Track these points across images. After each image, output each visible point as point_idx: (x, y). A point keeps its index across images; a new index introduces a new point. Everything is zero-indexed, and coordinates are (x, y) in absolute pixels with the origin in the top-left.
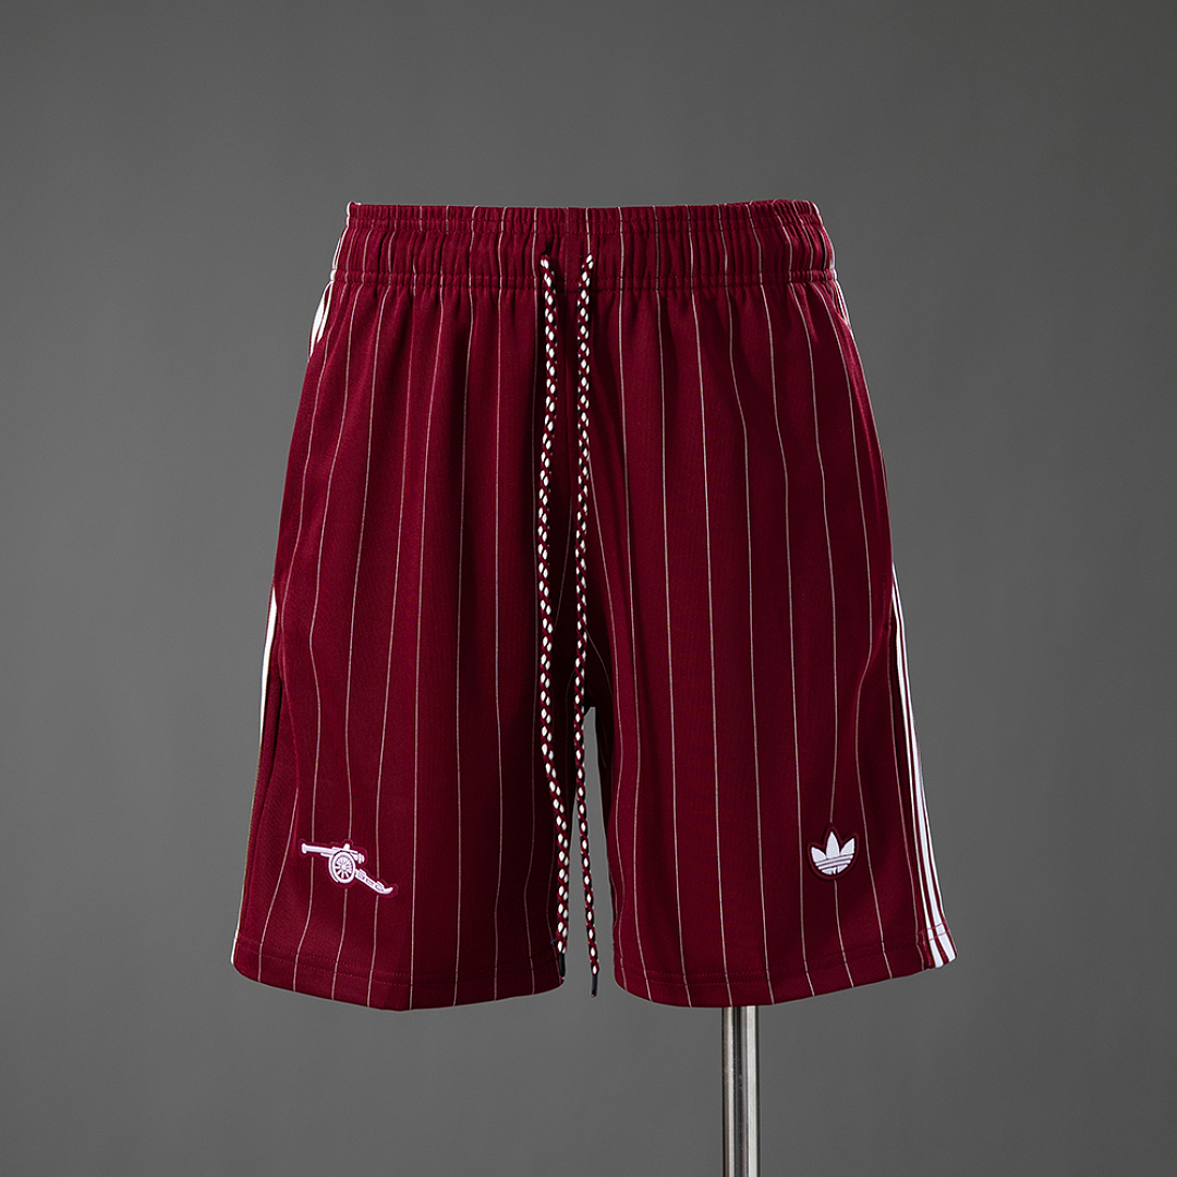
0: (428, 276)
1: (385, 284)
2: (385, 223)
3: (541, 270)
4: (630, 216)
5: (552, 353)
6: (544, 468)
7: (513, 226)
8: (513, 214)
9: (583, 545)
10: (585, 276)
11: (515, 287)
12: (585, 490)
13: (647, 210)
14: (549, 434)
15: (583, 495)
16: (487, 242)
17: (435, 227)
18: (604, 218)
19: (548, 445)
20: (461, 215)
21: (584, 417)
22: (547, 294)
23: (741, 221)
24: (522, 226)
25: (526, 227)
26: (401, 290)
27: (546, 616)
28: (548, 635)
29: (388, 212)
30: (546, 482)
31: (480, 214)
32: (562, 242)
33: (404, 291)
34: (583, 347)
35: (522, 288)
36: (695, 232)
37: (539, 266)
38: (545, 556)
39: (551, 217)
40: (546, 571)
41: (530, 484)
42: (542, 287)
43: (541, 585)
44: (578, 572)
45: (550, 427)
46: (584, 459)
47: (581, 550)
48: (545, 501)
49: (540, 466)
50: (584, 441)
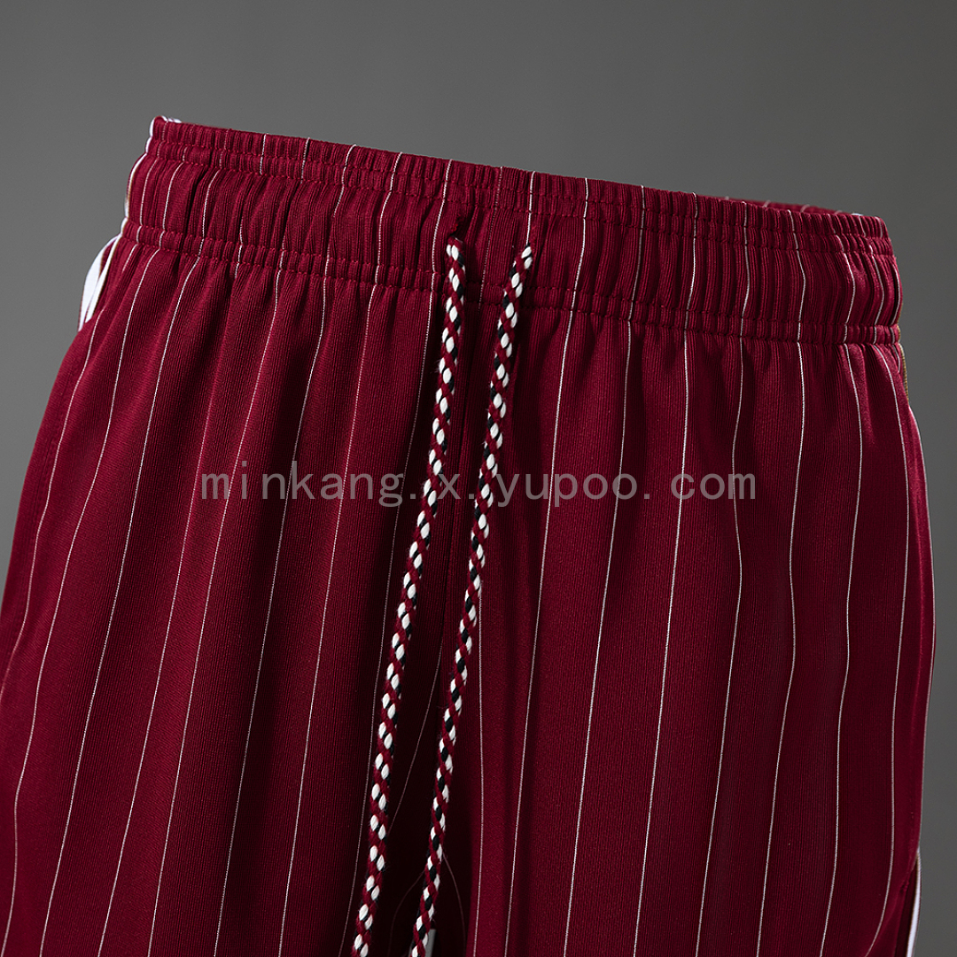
0: (261, 249)
1: (192, 254)
2: (204, 155)
3: (445, 262)
4: (602, 194)
5: (444, 406)
6: (406, 599)
7: (408, 183)
8: (412, 167)
9: (452, 734)
10: (515, 279)
11: (398, 285)
12: (469, 644)
13: (630, 190)
14: (422, 543)
15: (464, 653)
16: (364, 205)
17: (283, 171)
18: (559, 191)
19: (417, 562)
20: (327, 157)
21: (482, 522)
22: (449, 302)
23: (778, 236)
24: (423, 187)
25: (429, 190)
26: (216, 266)
27: (377, 842)
28: (375, 873)
29: (213, 139)
30: (405, 623)
31: (358, 157)
32: (486, 220)
33: (220, 269)
34: (497, 401)
35: (410, 287)
36: (703, 238)
37: (442, 254)
38: (388, 742)
39: (475, 178)
40: (386, 768)
41: (378, 623)
42: (443, 289)
43: (375, 790)
44: (439, 775)
45: (425, 532)
46: (473, 592)
47: (448, 742)
48: (400, 653)
49: (399, 595)
50: (477, 562)
